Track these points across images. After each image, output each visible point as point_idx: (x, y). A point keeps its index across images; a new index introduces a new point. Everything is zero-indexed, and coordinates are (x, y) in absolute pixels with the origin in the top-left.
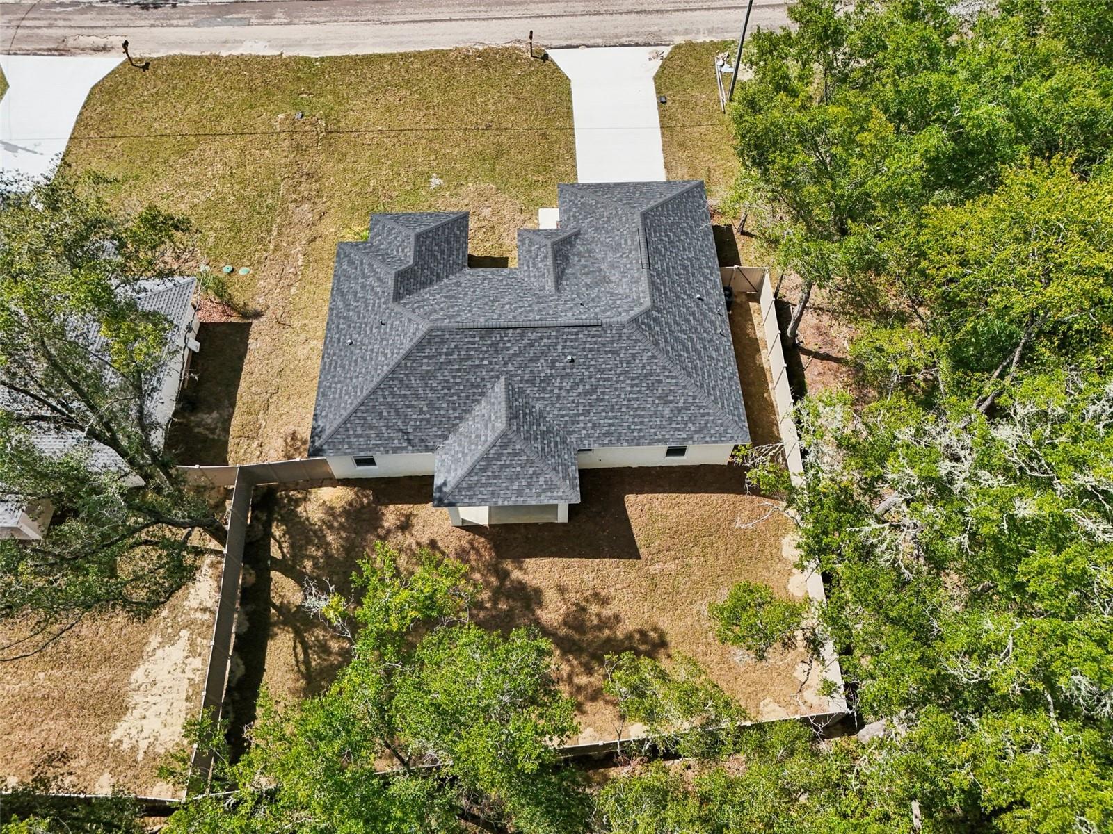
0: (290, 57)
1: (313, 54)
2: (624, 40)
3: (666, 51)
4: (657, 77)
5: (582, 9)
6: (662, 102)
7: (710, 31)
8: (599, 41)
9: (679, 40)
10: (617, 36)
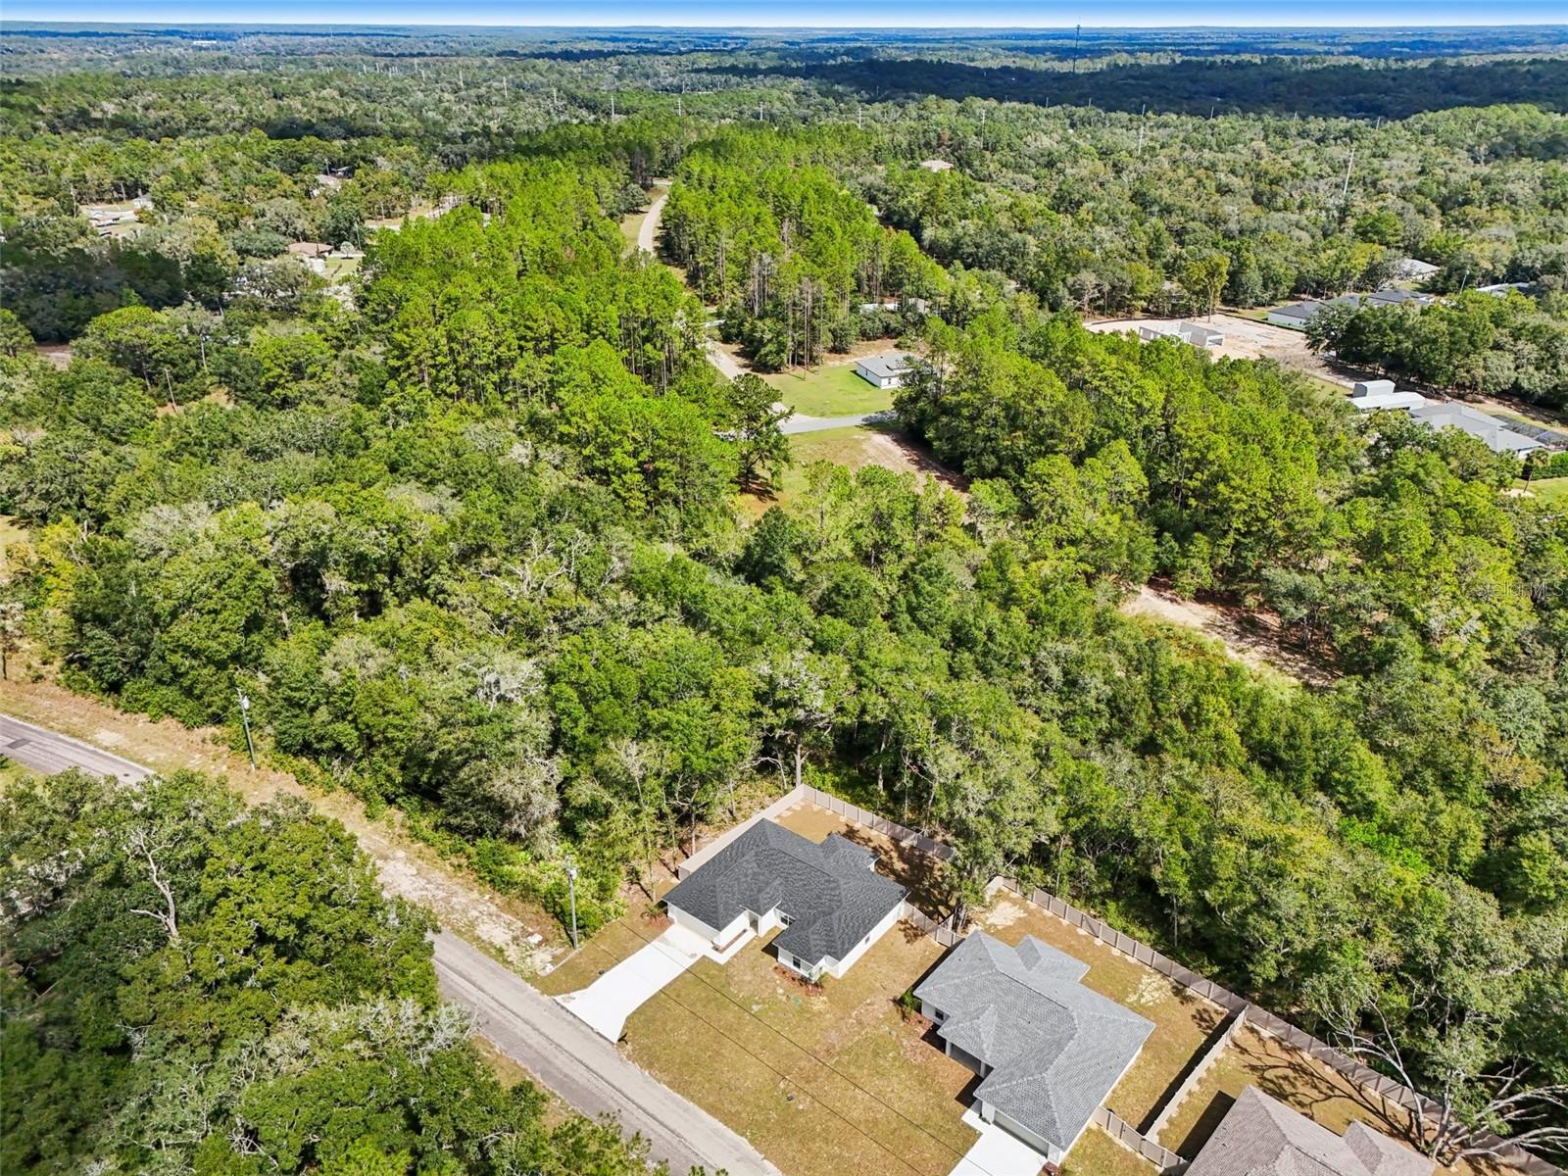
0: (761, 1152)
1: (744, 1142)
2: (571, 1018)
3: (558, 998)
4: (585, 987)
5: (561, 1057)
6: (601, 973)
7: (523, 991)
8: (583, 1028)
9: (546, 998)
10: (570, 1023)
